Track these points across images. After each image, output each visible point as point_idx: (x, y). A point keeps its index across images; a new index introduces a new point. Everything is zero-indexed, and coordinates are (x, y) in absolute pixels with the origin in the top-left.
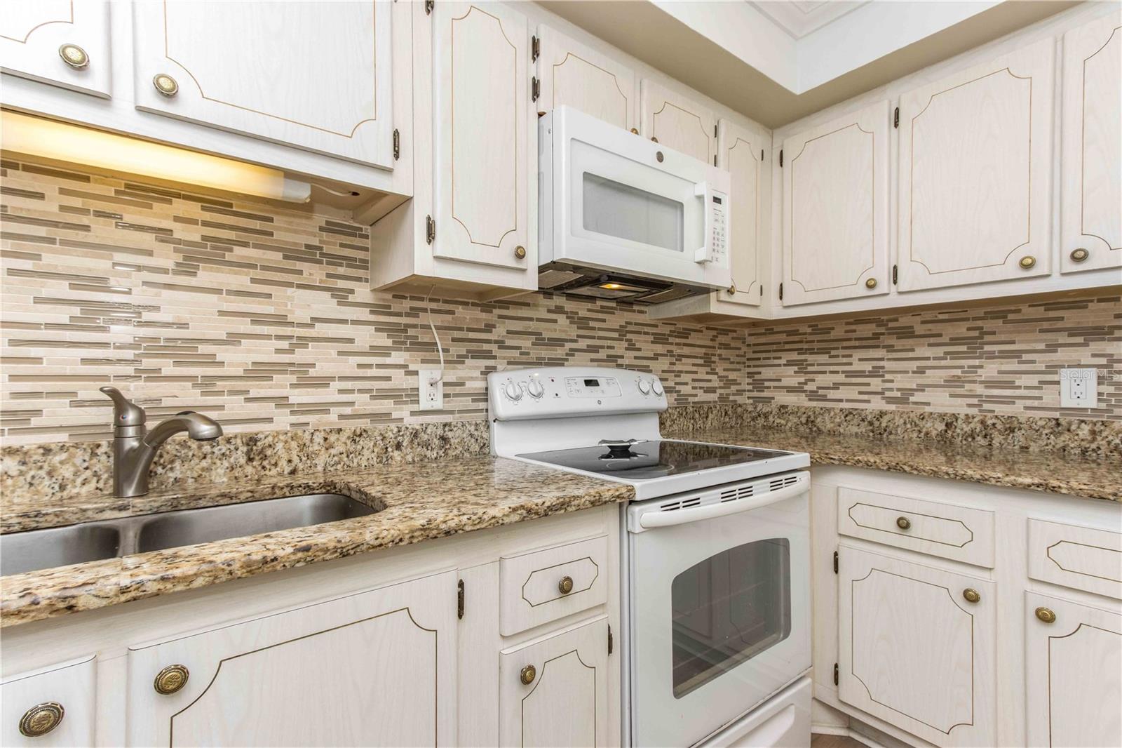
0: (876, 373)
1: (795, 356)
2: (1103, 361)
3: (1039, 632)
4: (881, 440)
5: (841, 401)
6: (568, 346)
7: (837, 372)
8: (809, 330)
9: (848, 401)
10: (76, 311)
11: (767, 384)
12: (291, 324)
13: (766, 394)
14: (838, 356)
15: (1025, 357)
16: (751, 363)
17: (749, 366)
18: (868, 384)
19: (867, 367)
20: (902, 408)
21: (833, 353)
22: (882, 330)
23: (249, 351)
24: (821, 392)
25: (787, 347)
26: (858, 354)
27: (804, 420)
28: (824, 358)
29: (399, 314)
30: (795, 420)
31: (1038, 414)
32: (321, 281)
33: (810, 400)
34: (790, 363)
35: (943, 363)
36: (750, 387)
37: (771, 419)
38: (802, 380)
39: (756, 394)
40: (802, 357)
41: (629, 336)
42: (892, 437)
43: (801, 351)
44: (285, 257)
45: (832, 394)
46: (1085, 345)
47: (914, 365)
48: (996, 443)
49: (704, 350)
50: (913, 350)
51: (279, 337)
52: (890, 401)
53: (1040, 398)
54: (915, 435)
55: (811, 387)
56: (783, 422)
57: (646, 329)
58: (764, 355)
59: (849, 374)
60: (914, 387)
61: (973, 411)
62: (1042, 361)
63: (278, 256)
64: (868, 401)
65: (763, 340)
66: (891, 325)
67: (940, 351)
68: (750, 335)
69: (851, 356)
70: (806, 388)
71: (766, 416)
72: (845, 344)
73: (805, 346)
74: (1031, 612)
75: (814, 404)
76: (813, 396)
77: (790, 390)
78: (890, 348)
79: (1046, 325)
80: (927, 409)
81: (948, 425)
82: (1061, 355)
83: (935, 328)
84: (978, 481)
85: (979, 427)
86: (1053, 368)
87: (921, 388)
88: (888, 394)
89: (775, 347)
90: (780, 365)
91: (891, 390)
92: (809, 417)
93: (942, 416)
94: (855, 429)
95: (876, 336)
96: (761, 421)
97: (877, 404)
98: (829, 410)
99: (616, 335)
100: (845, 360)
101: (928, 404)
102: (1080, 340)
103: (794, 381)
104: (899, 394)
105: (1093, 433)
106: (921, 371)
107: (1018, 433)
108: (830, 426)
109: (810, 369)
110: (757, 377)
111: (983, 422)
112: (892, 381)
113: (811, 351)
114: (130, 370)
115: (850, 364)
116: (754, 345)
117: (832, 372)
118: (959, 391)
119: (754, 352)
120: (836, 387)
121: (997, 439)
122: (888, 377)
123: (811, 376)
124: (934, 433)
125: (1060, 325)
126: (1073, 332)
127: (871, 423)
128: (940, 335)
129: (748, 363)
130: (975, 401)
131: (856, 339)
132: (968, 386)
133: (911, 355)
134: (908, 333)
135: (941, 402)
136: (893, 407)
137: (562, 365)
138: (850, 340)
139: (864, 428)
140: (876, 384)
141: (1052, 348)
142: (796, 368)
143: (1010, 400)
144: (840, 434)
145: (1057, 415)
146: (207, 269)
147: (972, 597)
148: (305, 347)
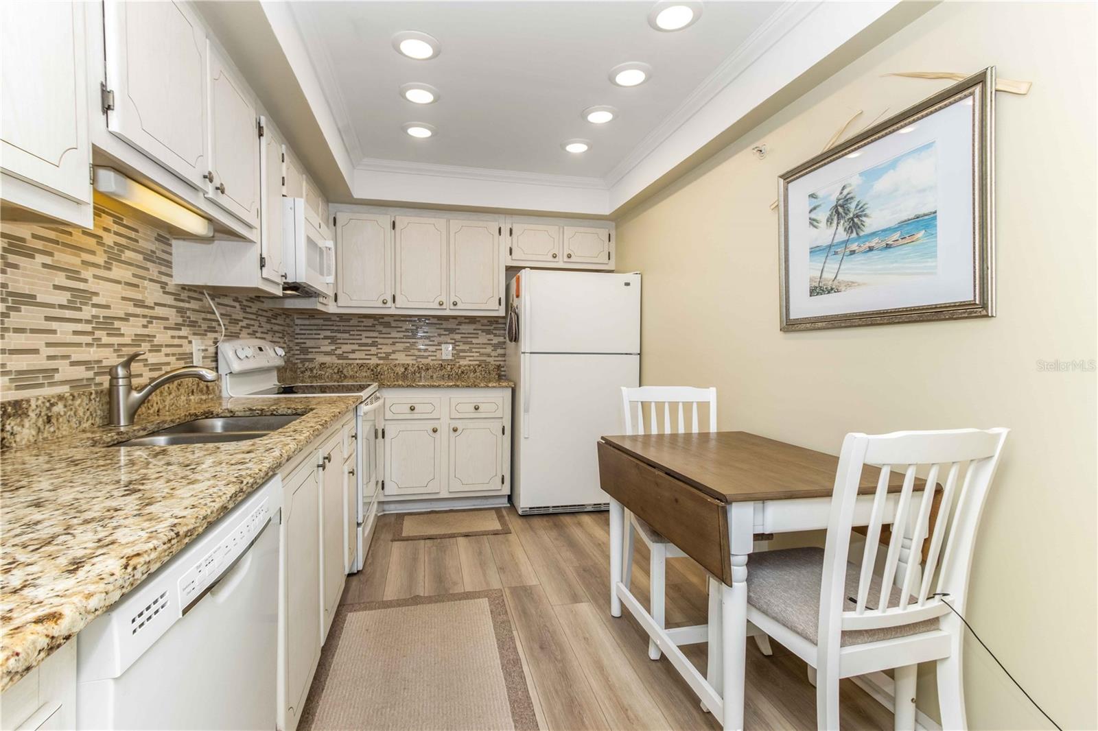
0: (374, 344)
1: (328, 333)
2: (453, 341)
3: (453, 434)
4: (377, 379)
5: (356, 359)
6: (241, 324)
7: (354, 344)
8: (338, 319)
9: (359, 359)
10: (68, 295)
11: (310, 350)
12: (147, 307)
13: (310, 356)
14: (354, 335)
15: (432, 339)
16: (299, 336)
17: (297, 339)
18: (370, 350)
19: (369, 341)
20: (386, 362)
21: (351, 333)
22: (376, 322)
23: (133, 326)
24: (345, 355)
25: (324, 327)
26: (365, 334)
27: (336, 371)
28: (347, 336)
29: (183, 301)
30: (331, 371)
31: (435, 362)
32: (157, 277)
33: (339, 359)
34: (326, 338)
35: (403, 340)
36: (298, 352)
37: (315, 371)
38: (333, 348)
39: (302, 356)
40: (334, 334)
41: (259, 318)
42: (382, 377)
43: (332, 331)
44: (145, 259)
45: (351, 356)
46: (448, 335)
47: (390, 341)
48: (423, 375)
50: (390, 334)
51: (144, 316)
52: (380, 358)
53: (436, 356)
54: (392, 375)
55: (339, 352)
56: (323, 373)
57: (264, 314)
58: (308, 332)
59: (360, 345)
60: (391, 351)
61: (414, 362)
62: (437, 340)
63: (140, 257)
64: (370, 359)
65: (307, 322)
66: (381, 320)
67: (401, 335)
68: (297, 318)
69: (361, 335)
70: (336, 352)
71: (311, 370)
72: (358, 328)
73: (336, 328)
74: (452, 430)
75: (341, 361)
76: (340, 357)
77: (326, 353)
78: (380, 332)
79: (438, 326)
80: (397, 362)
81: (406, 369)
82: (442, 339)
83: (400, 324)
85: (417, 369)
86: (440, 344)
87: (394, 352)
88: (379, 355)
89: (316, 327)
90: (319, 339)
91: (381, 353)
92: (339, 369)
93: (403, 365)
94: (365, 374)
95: (374, 326)
96: (308, 373)
97: (374, 361)
98: (350, 365)
99: (254, 317)
100: (358, 337)
101: (397, 360)
102: (447, 333)
103: (329, 349)
104: (384, 355)
105: (451, 368)
106: (394, 344)
107: (430, 371)
108: (351, 373)
109: (339, 341)
110: (303, 345)
111: (418, 367)
112: (381, 349)
113: (339, 331)
114: (88, 339)
115: (361, 339)
116: (301, 325)
117: (350, 344)
118: (409, 353)
119: (301, 330)
120: (353, 351)
121: (423, 374)
122: (379, 346)
123: (339, 345)
124: (400, 373)
125: (442, 326)
126: (446, 330)
127: (372, 370)
128: (401, 327)
129: (296, 336)
130: (415, 358)
131: (364, 326)
132: (412, 351)
133: (389, 336)
134: (387, 325)
135: (402, 358)
136: (382, 362)
137: (238, 337)
138: (361, 326)
139: (369, 373)
140: (374, 350)
141: (440, 335)
142: (330, 341)
143: (426, 357)
144: (357, 377)
145: (441, 362)
146: (117, 266)
147: (435, 431)
148: (151, 323)
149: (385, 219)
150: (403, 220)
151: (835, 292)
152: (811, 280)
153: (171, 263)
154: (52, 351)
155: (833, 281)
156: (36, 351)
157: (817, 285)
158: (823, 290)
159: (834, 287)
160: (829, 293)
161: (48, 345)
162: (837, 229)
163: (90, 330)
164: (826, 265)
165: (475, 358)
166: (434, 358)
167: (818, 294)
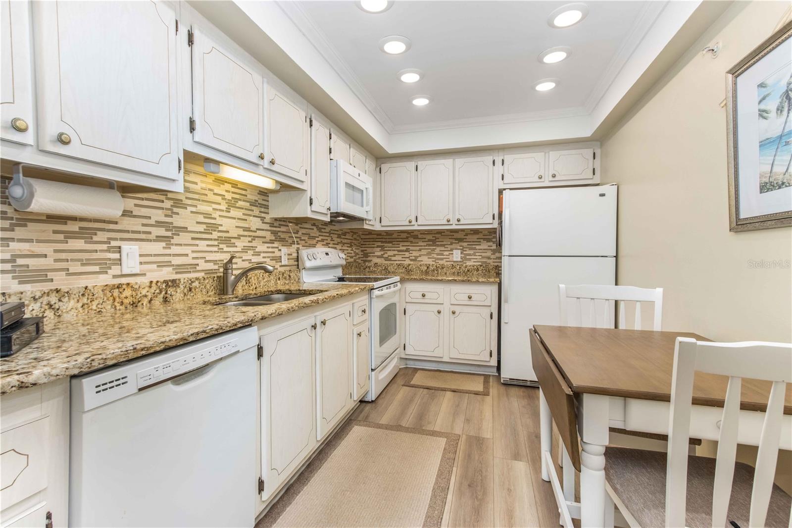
0: (407, 250)
1: (380, 244)
2: (461, 248)
3: (452, 316)
4: (409, 274)
5: (396, 261)
6: (317, 239)
7: (395, 250)
8: (385, 234)
9: (399, 261)
10: (204, 226)
11: (369, 255)
12: (252, 231)
13: (369, 259)
14: (395, 244)
15: (446, 246)
16: (363, 246)
17: (362, 247)
18: (405, 255)
19: (404, 248)
20: (414, 263)
21: (393, 243)
22: (409, 236)
23: (243, 242)
24: (390, 257)
25: (377, 240)
26: (402, 244)
27: (383, 268)
28: (390, 245)
29: (276, 227)
30: (381, 268)
31: (449, 263)
32: (258, 214)
33: (385, 261)
34: (378, 247)
35: (426, 247)
36: (362, 256)
37: (371, 268)
38: (383, 253)
39: (364, 259)
40: (382, 244)
41: (332, 235)
42: (412, 273)
43: (382, 242)
44: (251, 205)
45: (393, 258)
46: (458, 243)
47: (418, 248)
48: (439, 272)
49: (349, 241)
50: (418, 243)
51: (250, 236)
52: (411, 260)
53: (449, 258)
54: (418, 271)
55: (386, 256)
56: (376, 269)
57: (336, 232)
58: (368, 243)
59: (399, 251)
60: (418, 255)
61: (434, 263)
62: (450, 247)
63: (248, 204)
64: (405, 261)
65: (368, 237)
66: (412, 234)
67: (425, 244)
68: (362, 235)
69: (399, 244)
70: (384, 256)
71: (369, 267)
72: (398, 240)
73: (384, 240)
74: (451, 312)
75: (387, 262)
76: (387, 259)
77: (378, 257)
78: (411, 242)
79: (450, 237)
80: (422, 263)
81: (428, 267)
82: (454, 246)
83: (424, 236)
84: (441, 280)
85: (435, 268)
86: (452, 250)
87: (420, 256)
88: (411, 258)
89: (372, 240)
90: (374, 247)
91: (412, 256)
92: (385, 267)
93: (426, 265)
94: (401, 271)
95: (407, 238)
96: (367, 270)
97: (407, 262)
98: (392, 264)
99: (328, 235)
100: (398, 246)
101: (422, 261)
102: (457, 242)
103: (379, 254)
104: (414, 258)
105: (460, 267)
106: (420, 250)
107: (444, 269)
108: (393, 270)
109: (386, 249)
110: (365, 252)
111: (436, 266)
112: (412, 253)
113: (386, 242)
114: (216, 249)
115: (399, 247)
116: (364, 239)
117: (393, 250)
118: (430, 256)
119: (364, 242)
120: (394, 255)
121: (440, 271)
122: (411, 252)
123: (386, 251)
124: (424, 271)
125: (453, 237)
126: (456, 239)
127: (406, 268)
128: (425, 238)
129: (362, 246)
130: (434, 260)
131: (401, 238)
132: (432, 255)
133: (417, 245)
134: (416, 237)
135: (426, 260)
136: (412, 262)
137: (315, 247)
138: (399, 238)
139: (404, 270)
140: (407, 254)
141: (451, 244)
142: (380, 248)
143: (442, 259)
144: (396, 273)
145: (452, 263)
146: (233, 210)
147: (439, 312)
148: (255, 240)
149: (411, 165)
150: (422, 164)
151: (786, 186)
152: (761, 176)
153: (268, 206)
154: (195, 255)
155: (785, 174)
156: (187, 255)
157: (767, 181)
158: (773, 186)
159: (785, 181)
160: (780, 188)
161: (193, 252)
162: (788, 116)
163: (217, 244)
164: (776, 158)
165: (478, 260)
166: (448, 260)
167: (768, 190)
